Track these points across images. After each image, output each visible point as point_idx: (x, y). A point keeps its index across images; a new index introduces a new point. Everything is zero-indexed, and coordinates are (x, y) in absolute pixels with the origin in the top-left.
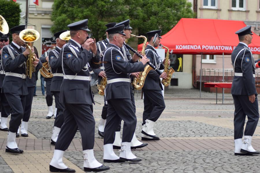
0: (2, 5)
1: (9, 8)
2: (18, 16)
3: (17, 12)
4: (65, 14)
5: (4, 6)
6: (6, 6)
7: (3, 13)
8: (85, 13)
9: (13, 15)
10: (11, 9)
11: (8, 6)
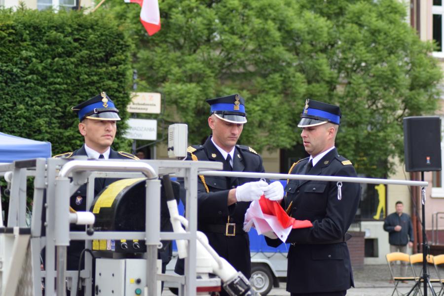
0: (77, 27)
2: (124, 60)
3: (121, 49)
5: (83, 31)
6: (90, 31)
7: (81, 50)
9: (112, 58)
11: (98, 30)
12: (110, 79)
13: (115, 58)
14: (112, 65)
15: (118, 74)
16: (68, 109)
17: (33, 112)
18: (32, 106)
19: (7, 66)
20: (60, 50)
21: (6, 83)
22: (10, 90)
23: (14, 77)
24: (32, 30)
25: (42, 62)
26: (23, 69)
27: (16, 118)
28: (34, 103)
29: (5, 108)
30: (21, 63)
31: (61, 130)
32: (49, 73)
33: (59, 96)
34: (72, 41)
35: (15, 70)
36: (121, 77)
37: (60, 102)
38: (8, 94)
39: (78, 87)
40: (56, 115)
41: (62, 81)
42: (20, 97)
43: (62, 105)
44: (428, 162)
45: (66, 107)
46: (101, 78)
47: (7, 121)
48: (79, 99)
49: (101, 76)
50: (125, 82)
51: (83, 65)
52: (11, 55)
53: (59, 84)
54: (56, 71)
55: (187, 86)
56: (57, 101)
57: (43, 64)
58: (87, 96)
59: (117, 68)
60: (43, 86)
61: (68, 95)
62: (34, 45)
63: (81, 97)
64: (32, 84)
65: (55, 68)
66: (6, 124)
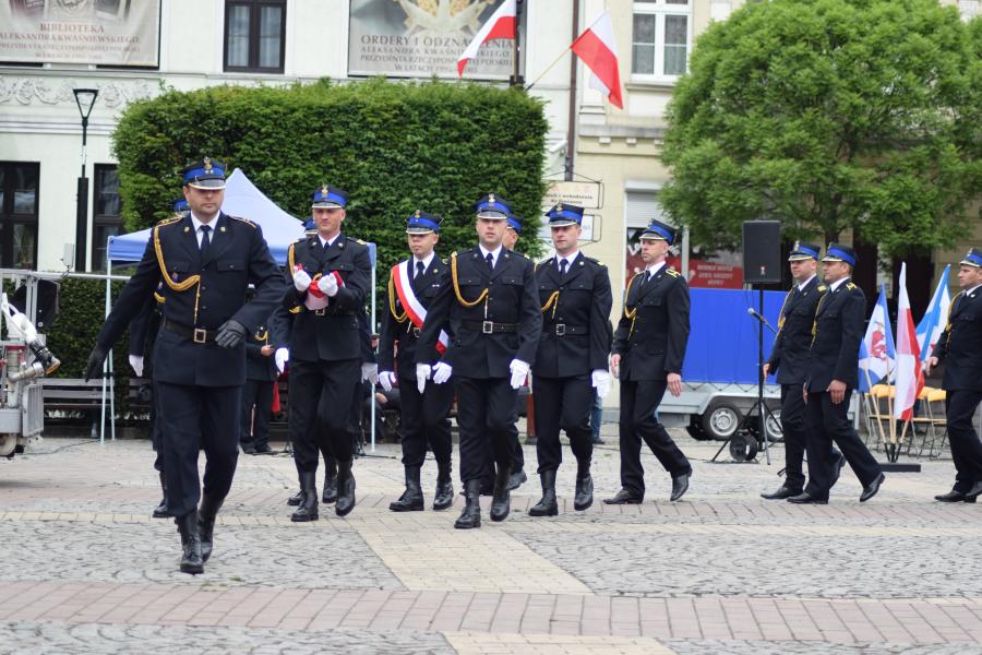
0: (479, 106)
1: (502, 117)
2: (536, 145)
3: (534, 131)
4: (714, 139)
5: (485, 110)
6: (494, 110)
7: (481, 134)
8: (787, 136)
9: (520, 143)
10: (511, 118)
11: (502, 109)
12: (517, 167)
13: (524, 142)
14: (520, 151)
15: (528, 161)
19: (391, 153)
20: (455, 134)
21: (391, 173)
22: (395, 181)
23: (400, 165)
24: (423, 110)
25: (432, 147)
26: (411, 156)
27: (403, 213)
28: (422, 196)
29: (388, 202)
30: (407, 150)
32: (441, 161)
33: (454, 187)
34: (470, 122)
35: (398, 158)
36: (531, 164)
37: (456, 194)
38: (392, 185)
40: (450, 210)
41: (456, 170)
42: (406, 189)
43: (458, 198)
44: (763, 272)
45: (462, 200)
46: (506, 167)
48: (478, 191)
49: (505, 164)
51: (484, 151)
52: (396, 139)
53: (454, 173)
56: (452, 193)
57: (432, 151)
59: (525, 154)
60: (434, 175)
61: (466, 187)
62: (426, 128)
64: (420, 174)
65: (448, 155)
66: (389, 221)
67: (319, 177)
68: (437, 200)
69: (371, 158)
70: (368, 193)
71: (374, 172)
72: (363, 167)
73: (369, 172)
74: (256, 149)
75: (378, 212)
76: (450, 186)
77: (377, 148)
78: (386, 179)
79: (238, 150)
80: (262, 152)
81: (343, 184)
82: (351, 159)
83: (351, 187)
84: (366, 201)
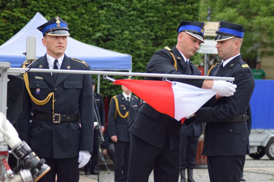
12: (187, 13)
14: (189, 4)
15: (193, 10)
16: (159, 34)
17: (134, 36)
18: (134, 32)
19: (117, 6)
21: (117, 17)
22: (119, 22)
23: (122, 12)
25: (140, 2)
26: (128, 7)
27: (123, 40)
28: (135, 30)
29: (116, 33)
30: (126, 4)
31: (154, 48)
32: (145, 10)
33: (152, 25)
36: (195, 12)
37: (153, 29)
38: (118, 24)
39: (166, 19)
40: (151, 38)
41: (154, 15)
42: (126, 26)
43: (155, 31)
45: (157, 32)
46: (181, 13)
47: (118, 42)
48: (166, 27)
49: (181, 12)
50: (198, 15)
51: (169, 4)
53: (152, 17)
54: (151, 8)
55: (271, 18)
56: (152, 28)
57: (141, 4)
58: (172, 25)
59: (192, 5)
60: (142, 18)
61: (159, 24)
63: (168, 25)
64: (134, 18)
65: (149, 6)
66: (116, 44)
67: (76, 20)
68: (144, 32)
69: (105, 9)
70: (104, 29)
71: (107, 17)
72: (102, 13)
73: (105, 16)
74: (40, 3)
75: (109, 40)
76: (150, 24)
77: (109, 3)
78: (114, 21)
79: (30, 5)
80: (44, 6)
81: (90, 23)
82: (95, 9)
83: (95, 25)
84: (103, 33)
